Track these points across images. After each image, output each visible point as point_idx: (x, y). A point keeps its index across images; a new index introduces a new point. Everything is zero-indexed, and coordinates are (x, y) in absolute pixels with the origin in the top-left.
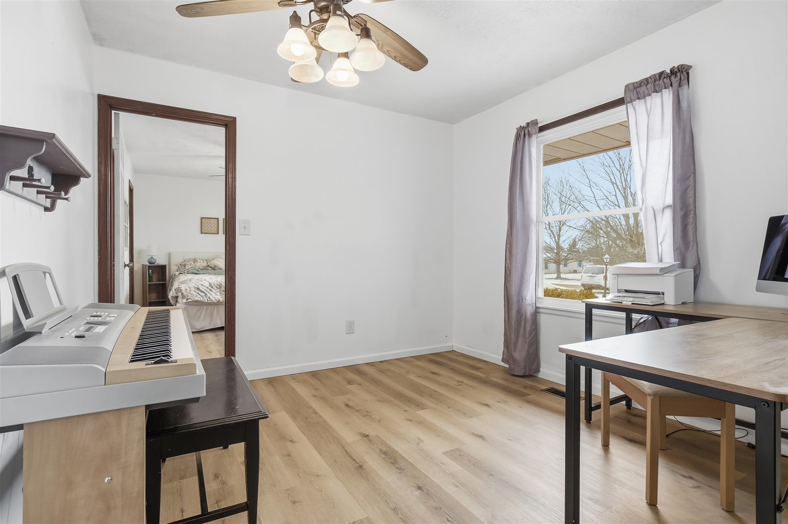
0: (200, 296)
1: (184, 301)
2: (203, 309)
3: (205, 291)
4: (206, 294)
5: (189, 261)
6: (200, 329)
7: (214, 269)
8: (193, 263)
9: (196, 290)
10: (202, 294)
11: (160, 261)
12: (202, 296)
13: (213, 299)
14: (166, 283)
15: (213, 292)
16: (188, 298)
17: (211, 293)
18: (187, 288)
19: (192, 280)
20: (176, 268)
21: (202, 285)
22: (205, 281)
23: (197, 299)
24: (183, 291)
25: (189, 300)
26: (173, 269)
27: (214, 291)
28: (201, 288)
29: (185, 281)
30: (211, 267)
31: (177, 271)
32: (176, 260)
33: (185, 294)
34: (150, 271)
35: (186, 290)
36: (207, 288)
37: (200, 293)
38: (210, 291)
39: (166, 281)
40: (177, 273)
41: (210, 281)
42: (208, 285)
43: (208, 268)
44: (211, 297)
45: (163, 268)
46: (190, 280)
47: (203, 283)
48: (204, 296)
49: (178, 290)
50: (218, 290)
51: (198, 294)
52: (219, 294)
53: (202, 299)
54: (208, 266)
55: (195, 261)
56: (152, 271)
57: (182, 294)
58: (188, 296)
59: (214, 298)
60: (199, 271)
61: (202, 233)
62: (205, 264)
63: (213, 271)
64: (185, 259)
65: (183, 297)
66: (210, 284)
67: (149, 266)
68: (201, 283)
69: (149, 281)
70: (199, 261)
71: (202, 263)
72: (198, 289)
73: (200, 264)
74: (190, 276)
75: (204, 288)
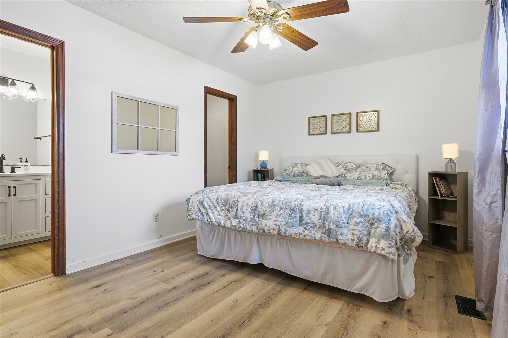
0: (200, 214)
3: (208, 207)
4: (208, 212)
9: (199, 205)
13: (214, 220)
15: (217, 210)
27: (218, 208)
28: (205, 203)
35: (193, 203)
36: (213, 203)
61: (309, 134)
71: (300, 168)
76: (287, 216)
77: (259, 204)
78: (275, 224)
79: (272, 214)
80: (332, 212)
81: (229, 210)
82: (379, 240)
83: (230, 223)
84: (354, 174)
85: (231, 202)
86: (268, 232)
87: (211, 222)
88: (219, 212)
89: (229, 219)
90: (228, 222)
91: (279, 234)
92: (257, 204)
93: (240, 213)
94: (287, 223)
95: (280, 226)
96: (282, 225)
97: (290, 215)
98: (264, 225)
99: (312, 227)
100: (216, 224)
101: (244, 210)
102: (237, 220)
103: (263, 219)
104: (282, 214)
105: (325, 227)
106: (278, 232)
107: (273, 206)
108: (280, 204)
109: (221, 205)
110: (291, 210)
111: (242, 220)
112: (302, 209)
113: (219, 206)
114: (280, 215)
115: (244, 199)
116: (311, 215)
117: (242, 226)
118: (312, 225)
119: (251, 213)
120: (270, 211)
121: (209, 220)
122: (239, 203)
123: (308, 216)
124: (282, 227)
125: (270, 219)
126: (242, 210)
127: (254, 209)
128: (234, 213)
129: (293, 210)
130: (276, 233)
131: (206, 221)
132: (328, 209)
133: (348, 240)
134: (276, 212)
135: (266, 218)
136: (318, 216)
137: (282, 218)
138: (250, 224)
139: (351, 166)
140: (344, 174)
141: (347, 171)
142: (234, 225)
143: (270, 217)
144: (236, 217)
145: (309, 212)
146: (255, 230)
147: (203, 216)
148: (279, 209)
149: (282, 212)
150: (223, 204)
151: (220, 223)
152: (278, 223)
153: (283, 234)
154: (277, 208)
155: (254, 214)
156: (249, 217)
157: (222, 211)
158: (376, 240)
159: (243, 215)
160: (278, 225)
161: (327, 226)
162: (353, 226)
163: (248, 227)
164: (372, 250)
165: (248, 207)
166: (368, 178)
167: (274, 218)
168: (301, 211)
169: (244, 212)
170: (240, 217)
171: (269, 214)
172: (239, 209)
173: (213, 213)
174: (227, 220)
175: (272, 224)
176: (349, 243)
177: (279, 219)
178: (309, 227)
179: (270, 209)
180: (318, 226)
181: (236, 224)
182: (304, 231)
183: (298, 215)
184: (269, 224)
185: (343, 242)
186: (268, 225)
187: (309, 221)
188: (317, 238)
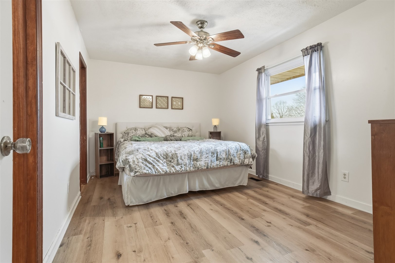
0: (148, 169)
1: (132, 174)
2: (149, 180)
3: (152, 162)
4: (154, 165)
5: (131, 130)
6: (147, 201)
7: (151, 136)
8: (134, 132)
9: (144, 162)
10: (150, 166)
11: (110, 130)
12: (150, 168)
13: (161, 171)
14: (113, 149)
15: (160, 163)
16: (136, 171)
17: (159, 164)
18: (135, 159)
19: (140, 150)
20: (121, 135)
21: (149, 156)
22: (151, 151)
23: (145, 171)
24: (131, 163)
25: (137, 174)
26: (119, 137)
27: (161, 161)
28: (148, 159)
29: (133, 151)
30: (148, 135)
31: (122, 138)
32: (122, 129)
33: (133, 166)
34: (101, 138)
35: (134, 161)
36: (155, 158)
37: (148, 164)
38: (157, 162)
39: (113, 147)
40: (122, 140)
41: (157, 151)
42: (155, 155)
43: (146, 135)
44: (159, 169)
45: (111, 136)
46: (138, 151)
47: (150, 154)
48: (152, 168)
49: (126, 162)
50: (165, 160)
51: (146, 165)
52: (165, 164)
53: (150, 171)
54: (146, 134)
55: (136, 129)
56: (102, 139)
57: (130, 166)
58: (136, 169)
59: (162, 169)
60: (140, 139)
61: (140, 107)
62: (144, 132)
63: (150, 138)
64: (128, 128)
65: (131, 170)
66: (157, 154)
67: (100, 135)
68: (148, 153)
69: (100, 147)
70: (139, 129)
71: (141, 131)
72: (146, 160)
73: (140, 132)
74: (135, 145)
75: (152, 158)
76: (211, 157)
77: (192, 153)
78: (205, 163)
79: (202, 157)
80: (231, 150)
81: (171, 161)
82: (249, 159)
83: (174, 170)
84: (179, 134)
85: (171, 155)
86: (201, 168)
87: (158, 172)
88: (162, 164)
89: (173, 167)
90: (173, 169)
91: (207, 168)
92: (191, 153)
93: (180, 161)
94: (212, 160)
95: (208, 163)
96: (209, 162)
97: (212, 156)
98: (198, 165)
99: (223, 160)
100: (163, 173)
101: (183, 159)
102: (179, 167)
103: (196, 162)
104: (208, 156)
105: (229, 158)
106: (207, 167)
107: (201, 152)
108: (205, 151)
109: (163, 159)
110: (212, 153)
111: (183, 165)
112: (217, 151)
113: (161, 159)
114: (207, 157)
115: (180, 151)
116: (222, 154)
117: (184, 169)
118: (223, 159)
119: (188, 160)
120: (200, 156)
121: (156, 171)
122: (177, 155)
123: (220, 155)
124: (209, 163)
125: (202, 161)
126: (181, 159)
127: (190, 157)
128: (176, 162)
129: (213, 153)
130: (206, 168)
131: (154, 173)
132: (228, 150)
133: (238, 162)
134: (204, 156)
135: (199, 161)
136: (225, 154)
137: (208, 159)
138: (189, 167)
139: (175, 129)
140: (172, 134)
141: (174, 132)
142: (179, 170)
143: (201, 159)
144: (178, 164)
145: (221, 152)
146: (193, 169)
147: (151, 170)
148: (205, 154)
149: (208, 155)
150: (164, 158)
151: (167, 171)
152: (207, 162)
153: (209, 168)
154: (204, 153)
155: (190, 159)
156: (188, 163)
157: (164, 163)
158: (248, 159)
159: (183, 162)
160: (207, 163)
161: (230, 158)
162: (239, 155)
163: (188, 169)
164: (247, 164)
165: (185, 156)
166: (186, 136)
167: (204, 159)
168: (217, 153)
169: (183, 160)
170: (181, 163)
171: (200, 158)
172: (179, 158)
173: (158, 166)
174: (172, 168)
175: (203, 163)
176: (238, 163)
177: (207, 159)
178: (222, 160)
179: (200, 155)
180: (226, 159)
181: (179, 169)
182: (219, 163)
183: (216, 155)
184: (201, 163)
185: (236, 163)
186: (201, 165)
187: (221, 157)
188: (226, 165)
